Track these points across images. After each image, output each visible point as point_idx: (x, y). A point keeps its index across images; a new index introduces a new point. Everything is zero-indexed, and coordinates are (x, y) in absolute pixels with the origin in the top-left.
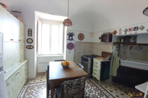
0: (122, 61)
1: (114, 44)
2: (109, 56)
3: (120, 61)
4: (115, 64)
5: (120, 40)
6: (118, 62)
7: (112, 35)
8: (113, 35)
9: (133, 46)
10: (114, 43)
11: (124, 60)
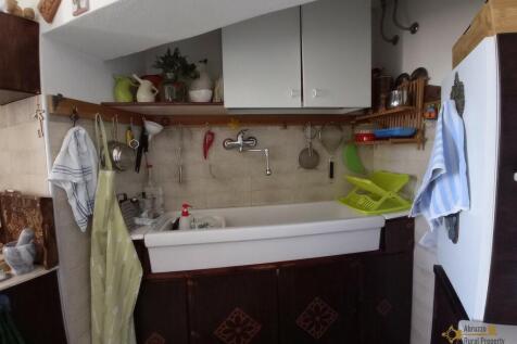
0: (152, 239)
1: (68, 110)
2: (23, 234)
3: (140, 246)
4: (104, 281)
5: (134, 90)
6: (130, 256)
7: (36, 25)
8: (44, 27)
9: (216, 130)
10: (57, 101)
11: (175, 227)
